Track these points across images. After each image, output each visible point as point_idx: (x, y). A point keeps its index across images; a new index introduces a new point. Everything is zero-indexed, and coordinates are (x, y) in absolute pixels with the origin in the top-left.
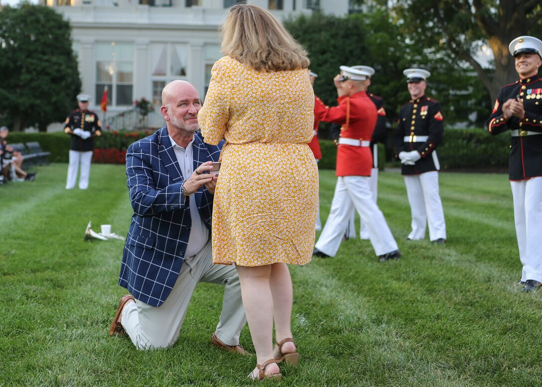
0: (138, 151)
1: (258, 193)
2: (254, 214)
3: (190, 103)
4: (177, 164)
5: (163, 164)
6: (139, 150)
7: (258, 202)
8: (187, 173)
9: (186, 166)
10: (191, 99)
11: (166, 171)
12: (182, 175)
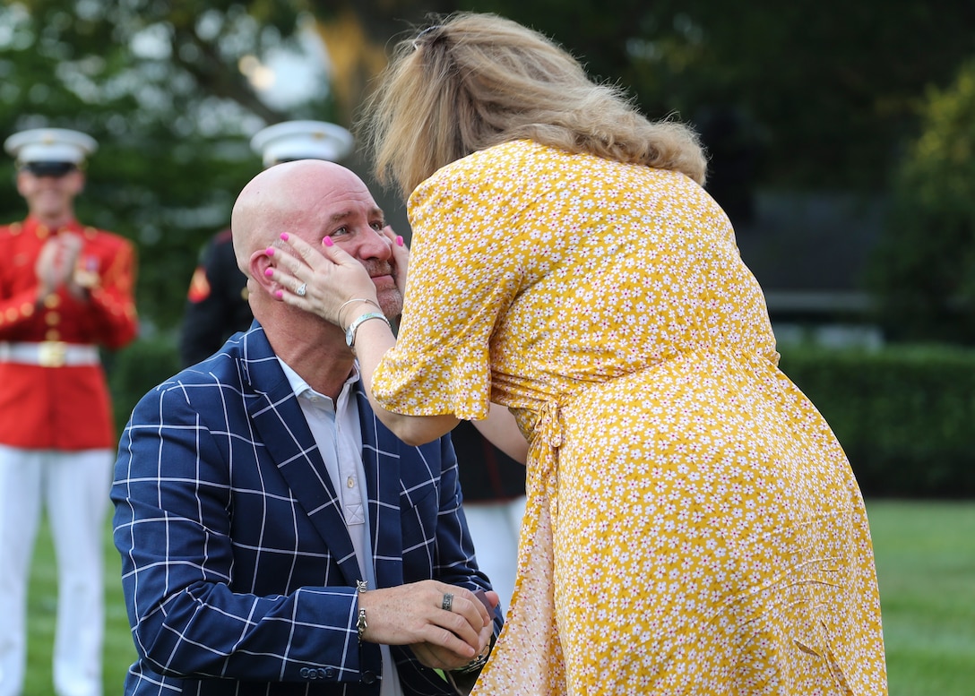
0: (185, 418)
1: (750, 511)
2: (749, 587)
3: (359, 225)
4: (316, 455)
5: (270, 456)
6: (187, 414)
7: (758, 542)
8: (346, 489)
9: (343, 463)
10: (362, 210)
11: (282, 481)
12: (335, 496)
